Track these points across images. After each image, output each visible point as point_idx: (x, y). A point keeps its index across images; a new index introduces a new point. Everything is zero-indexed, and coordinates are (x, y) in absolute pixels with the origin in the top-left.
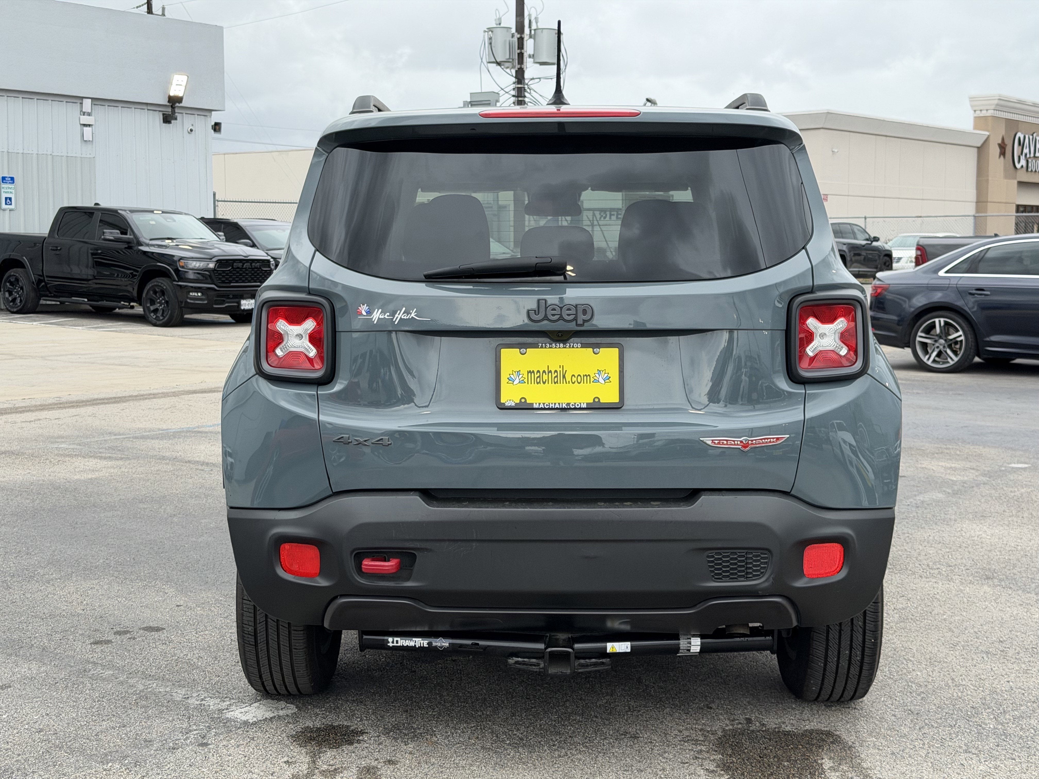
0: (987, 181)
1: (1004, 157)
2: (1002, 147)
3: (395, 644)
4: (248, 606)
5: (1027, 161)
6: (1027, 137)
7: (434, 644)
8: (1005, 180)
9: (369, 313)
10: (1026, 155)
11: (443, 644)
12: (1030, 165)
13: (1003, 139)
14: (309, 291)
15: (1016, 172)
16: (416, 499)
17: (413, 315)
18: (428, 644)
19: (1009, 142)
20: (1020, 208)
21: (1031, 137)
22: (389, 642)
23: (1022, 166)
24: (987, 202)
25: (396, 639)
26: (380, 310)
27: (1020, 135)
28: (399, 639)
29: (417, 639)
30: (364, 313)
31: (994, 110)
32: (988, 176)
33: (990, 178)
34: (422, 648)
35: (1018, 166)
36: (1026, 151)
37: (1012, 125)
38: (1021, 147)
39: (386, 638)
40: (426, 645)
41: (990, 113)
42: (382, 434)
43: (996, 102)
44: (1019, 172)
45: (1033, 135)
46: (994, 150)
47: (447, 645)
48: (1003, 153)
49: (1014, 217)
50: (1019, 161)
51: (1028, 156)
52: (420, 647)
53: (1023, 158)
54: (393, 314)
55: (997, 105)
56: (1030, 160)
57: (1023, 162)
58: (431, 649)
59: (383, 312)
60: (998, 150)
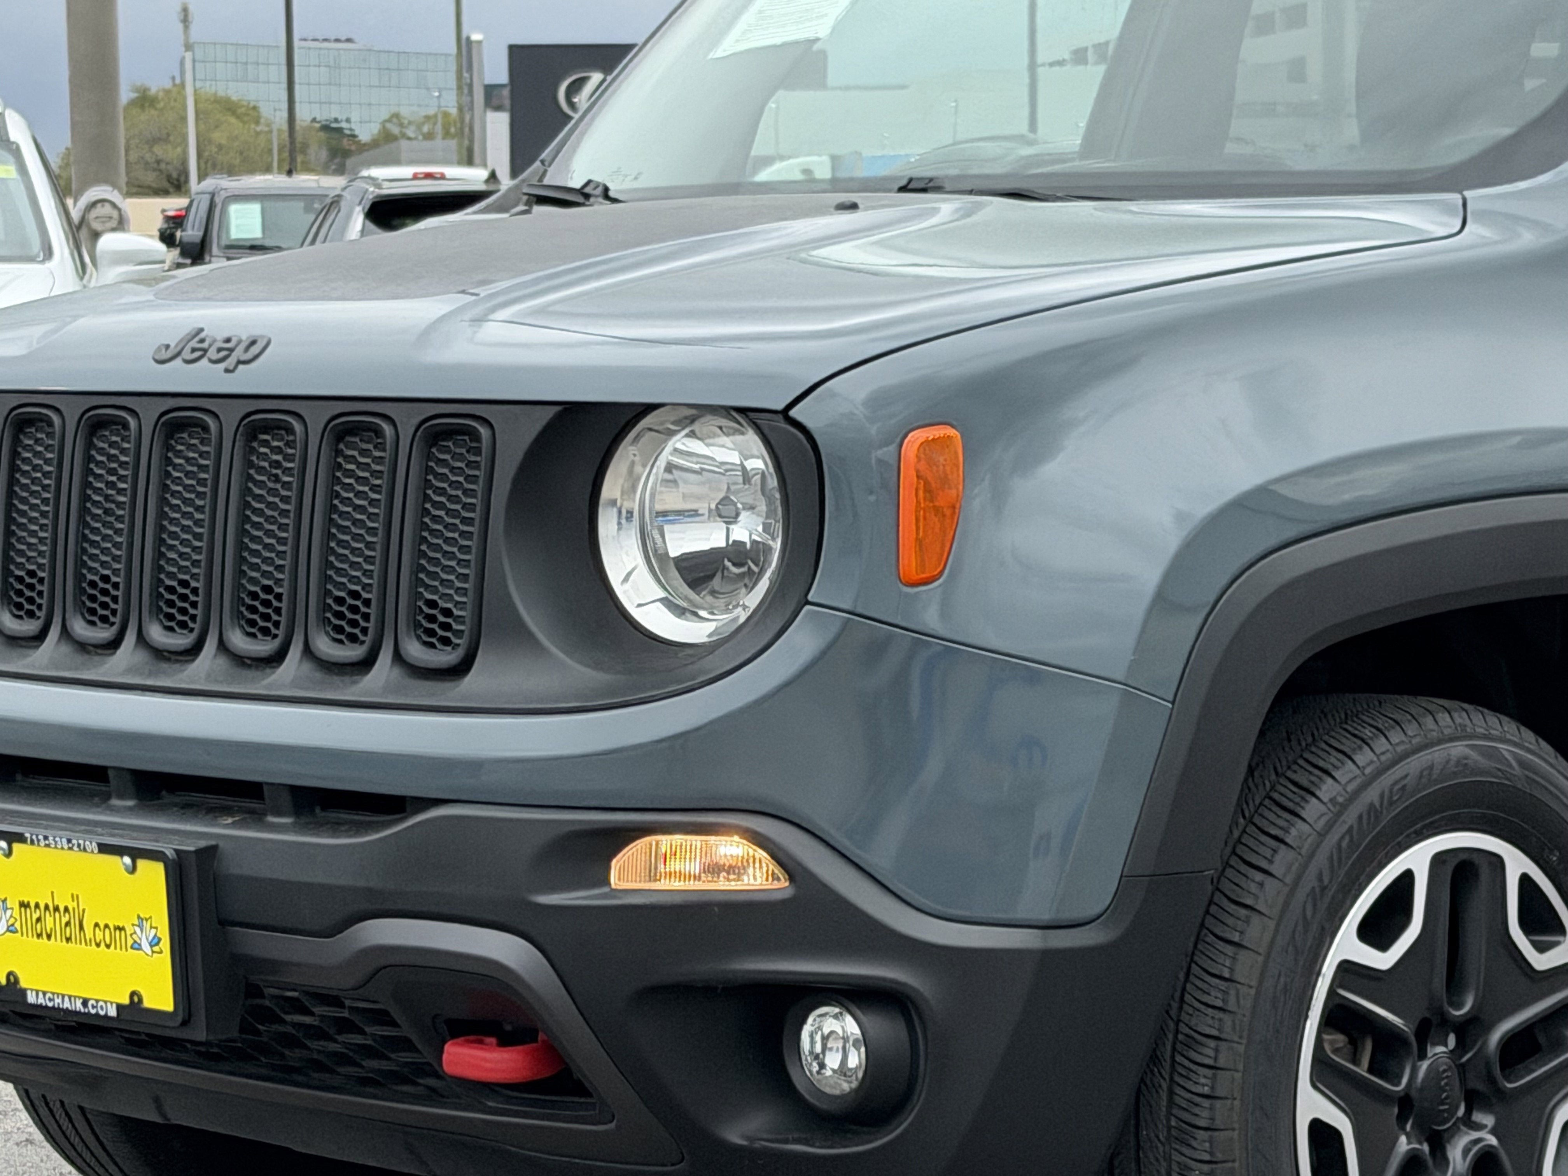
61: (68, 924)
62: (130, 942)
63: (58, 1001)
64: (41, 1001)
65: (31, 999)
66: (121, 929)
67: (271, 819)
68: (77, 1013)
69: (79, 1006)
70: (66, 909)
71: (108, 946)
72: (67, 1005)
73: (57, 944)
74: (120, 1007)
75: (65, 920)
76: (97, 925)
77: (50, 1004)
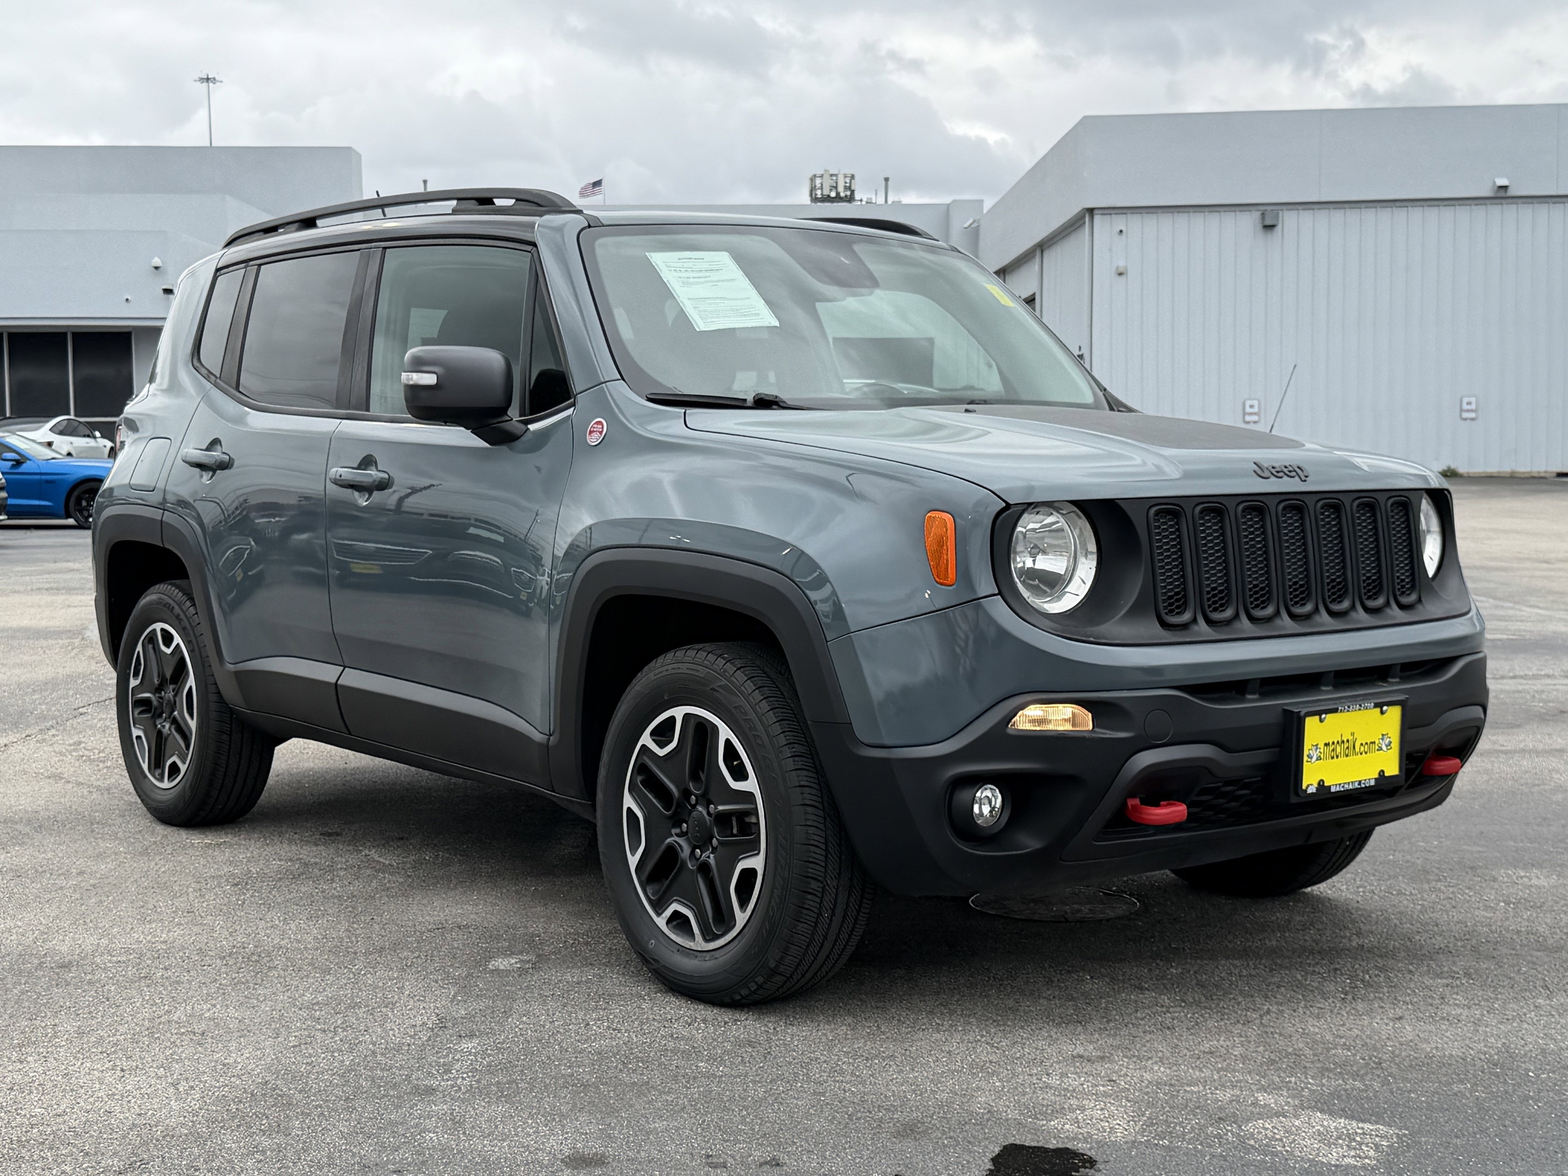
61: (1348, 748)
62: (1377, 747)
63: (1346, 786)
64: (1338, 789)
65: (1333, 790)
66: (1374, 743)
67: (1390, 680)
68: (1357, 789)
69: (1356, 785)
70: (1348, 741)
71: (1366, 753)
72: (1351, 787)
73: (1342, 759)
74: (1376, 779)
75: (1346, 746)
76: (1362, 744)
77: (1342, 789)
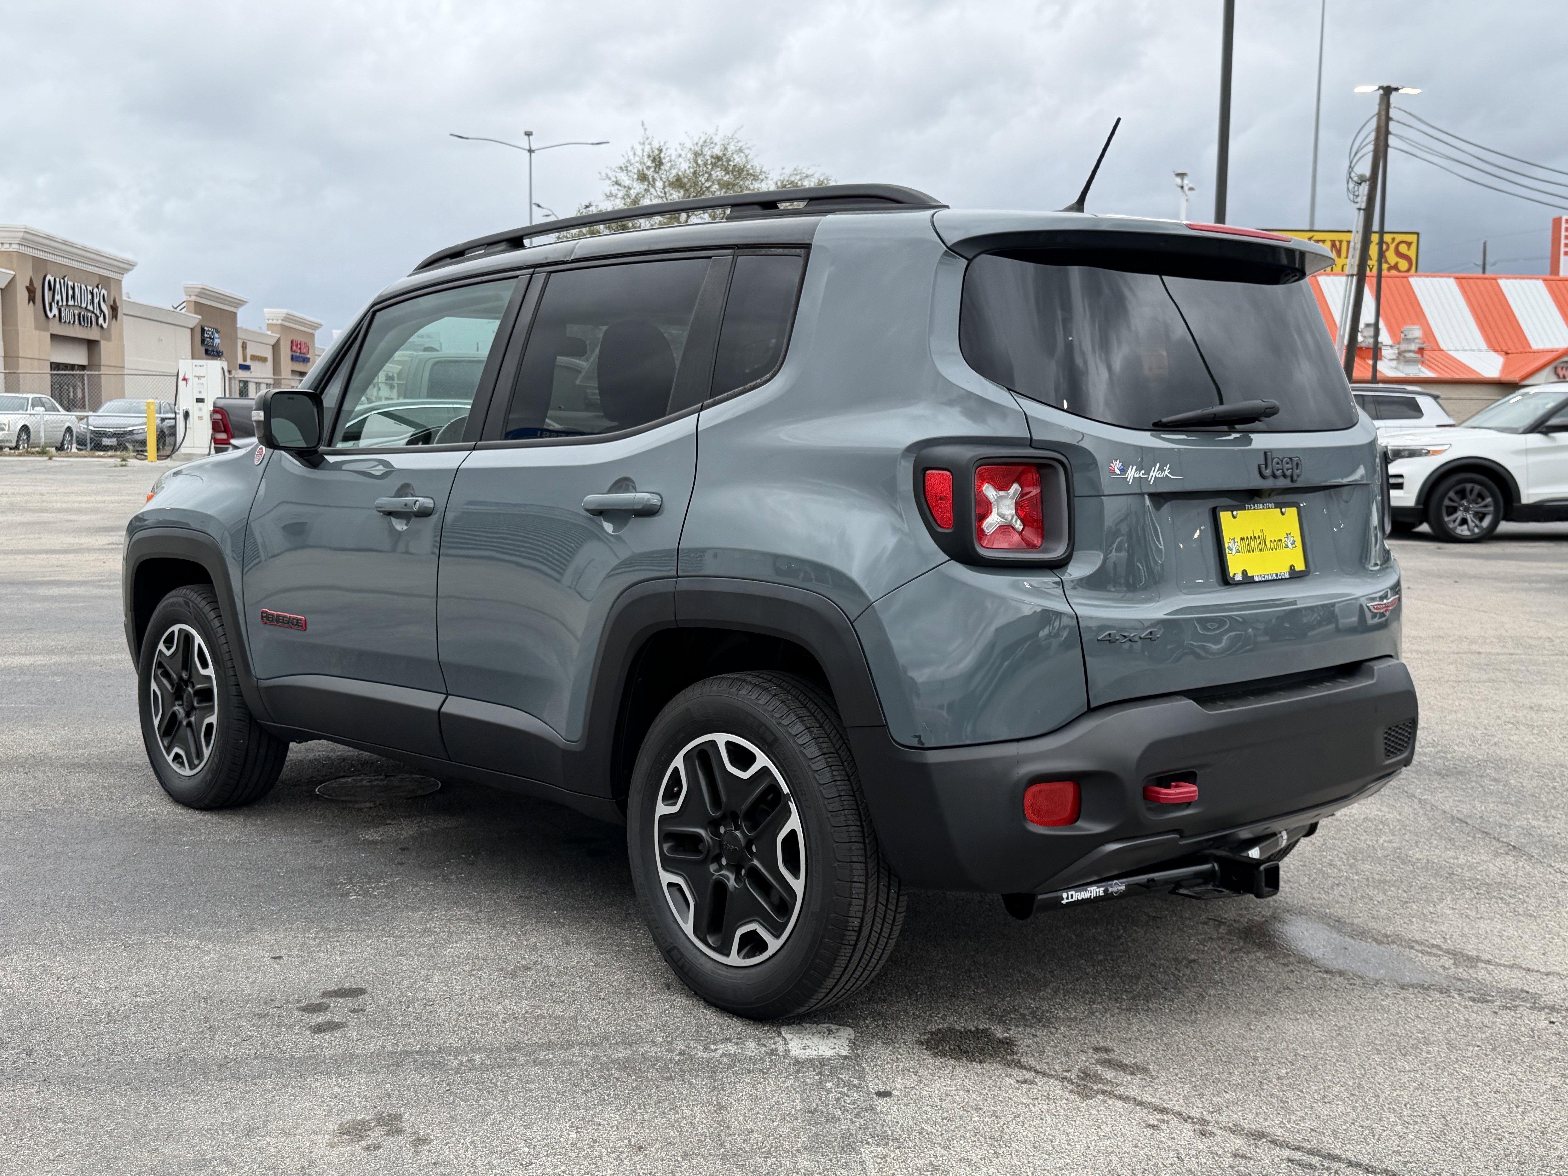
0: (17, 331)
1: (34, 303)
2: (31, 290)
3: (1070, 900)
4: (858, 891)
5: (60, 311)
6: (58, 280)
7: (1110, 890)
8: (37, 332)
9: (1123, 471)
10: (58, 302)
11: (1119, 888)
12: (63, 315)
13: (31, 281)
14: (1031, 443)
15: (48, 323)
16: (1188, 703)
17: (1167, 472)
18: (1104, 891)
19: (38, 285)
20: (55, 366)
21: (62, 281)
22: (1063, 899)
23: (55, 316)
24: (18, 357)
25: (1070, 893)
26: (1135, 467)
27: (49, 277)
28: (1073, 893)
29: (1092, 889)
30: (1118, 472)
31: (19, 244)
32: (17, 325)
33: (20, 328)
34: (1098, 899)
35: (50, 315)
36: (57, 297)
37: (39, 264)
38: (51, 292)
39: (1058, 894)
40: (1102, 894)
41: (15, 247)
42: (1152, 626)
43: (22, 235)
44: (51, 323)
45: (63, 279)
46: (22, 295)
47: (1123, 888)
48: (32, 299)
49: (49, 377)
50: (51, 310)
51: (60, 303)
52: (1095, 898)
53: (54, 306)
54: (1148, 473)
55: (22, 238)
56: (63, 309)
57: (55, 311)
58: (1108, 896)
59: (1139, 469)
60: (26, 295)
